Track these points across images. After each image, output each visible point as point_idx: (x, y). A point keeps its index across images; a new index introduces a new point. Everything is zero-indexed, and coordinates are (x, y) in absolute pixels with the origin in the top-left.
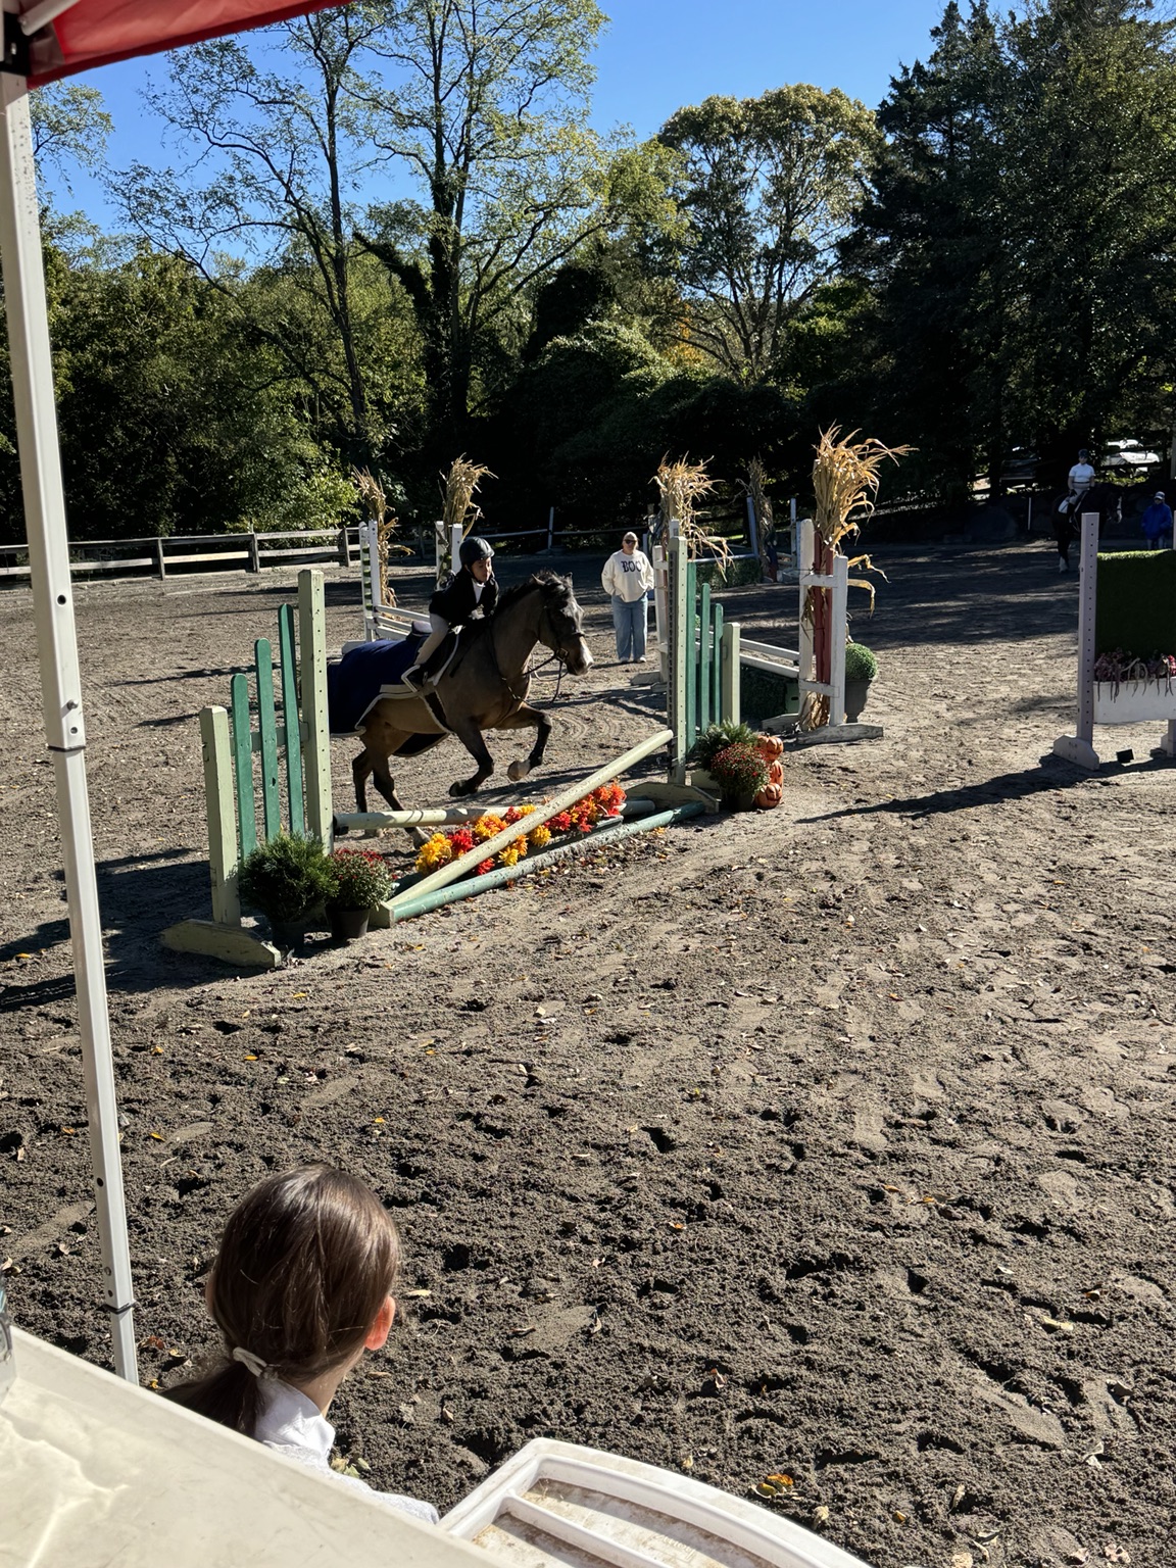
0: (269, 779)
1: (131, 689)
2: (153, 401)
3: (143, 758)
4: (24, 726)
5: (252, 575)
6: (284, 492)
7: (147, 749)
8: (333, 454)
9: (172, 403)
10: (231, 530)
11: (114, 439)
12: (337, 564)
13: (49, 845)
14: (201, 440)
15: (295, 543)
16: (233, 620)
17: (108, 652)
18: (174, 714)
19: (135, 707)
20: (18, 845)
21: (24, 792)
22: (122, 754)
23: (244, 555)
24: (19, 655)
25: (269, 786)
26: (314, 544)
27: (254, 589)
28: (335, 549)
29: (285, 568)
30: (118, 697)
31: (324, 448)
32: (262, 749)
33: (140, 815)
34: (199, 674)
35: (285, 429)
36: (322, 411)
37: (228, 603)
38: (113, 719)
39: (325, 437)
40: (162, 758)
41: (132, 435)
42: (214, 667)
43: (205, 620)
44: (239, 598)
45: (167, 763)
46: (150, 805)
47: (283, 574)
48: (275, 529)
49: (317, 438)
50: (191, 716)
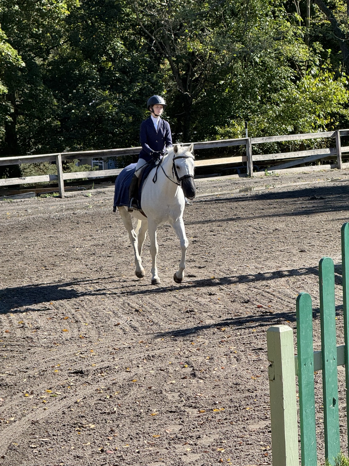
0: (329, 400)
1: (147, 298)
2: (153, 12)
3: (171, 370)
4: (54, 336)
5: (245, 180)
6: (275, 96)
7: (173, 360)
8: (324, 55)
9: (169, 12)
10: (223, 135)
11: (113, 49)
12: (328, 167)
13: (97, 457)
14: (197, 46)
15: (283, 147)
16: (233, 226)
17: (120, 260)
18: (191, 325)
19: (153, 317)
20: (67, 456)
21: (64, 403)
22: (149, 364)
23: (238, 159)
24: (38, 263)
25: (330, 406)
26: (302, 147)
27: (249, 194)
28: (327, 151)
29: (277, 172)
30: (137, 307)
31: (315, 50)
32: (323, 368)
33: (177, 428)
34: (208, 283)
35: (278, 32)
36: (313, 12)
37: (226, 209)
38: (135, 329)
39: (316, 39)
40: (189, 370)
41: (130, 45)
42: (223, 275)
43: (206, 227)
44: (235, 204)
45: (194, 375)
46: (184, 418)
47: (276, 178)
48: (264, 132)
49: (309, 40)
50: (208, 327)
